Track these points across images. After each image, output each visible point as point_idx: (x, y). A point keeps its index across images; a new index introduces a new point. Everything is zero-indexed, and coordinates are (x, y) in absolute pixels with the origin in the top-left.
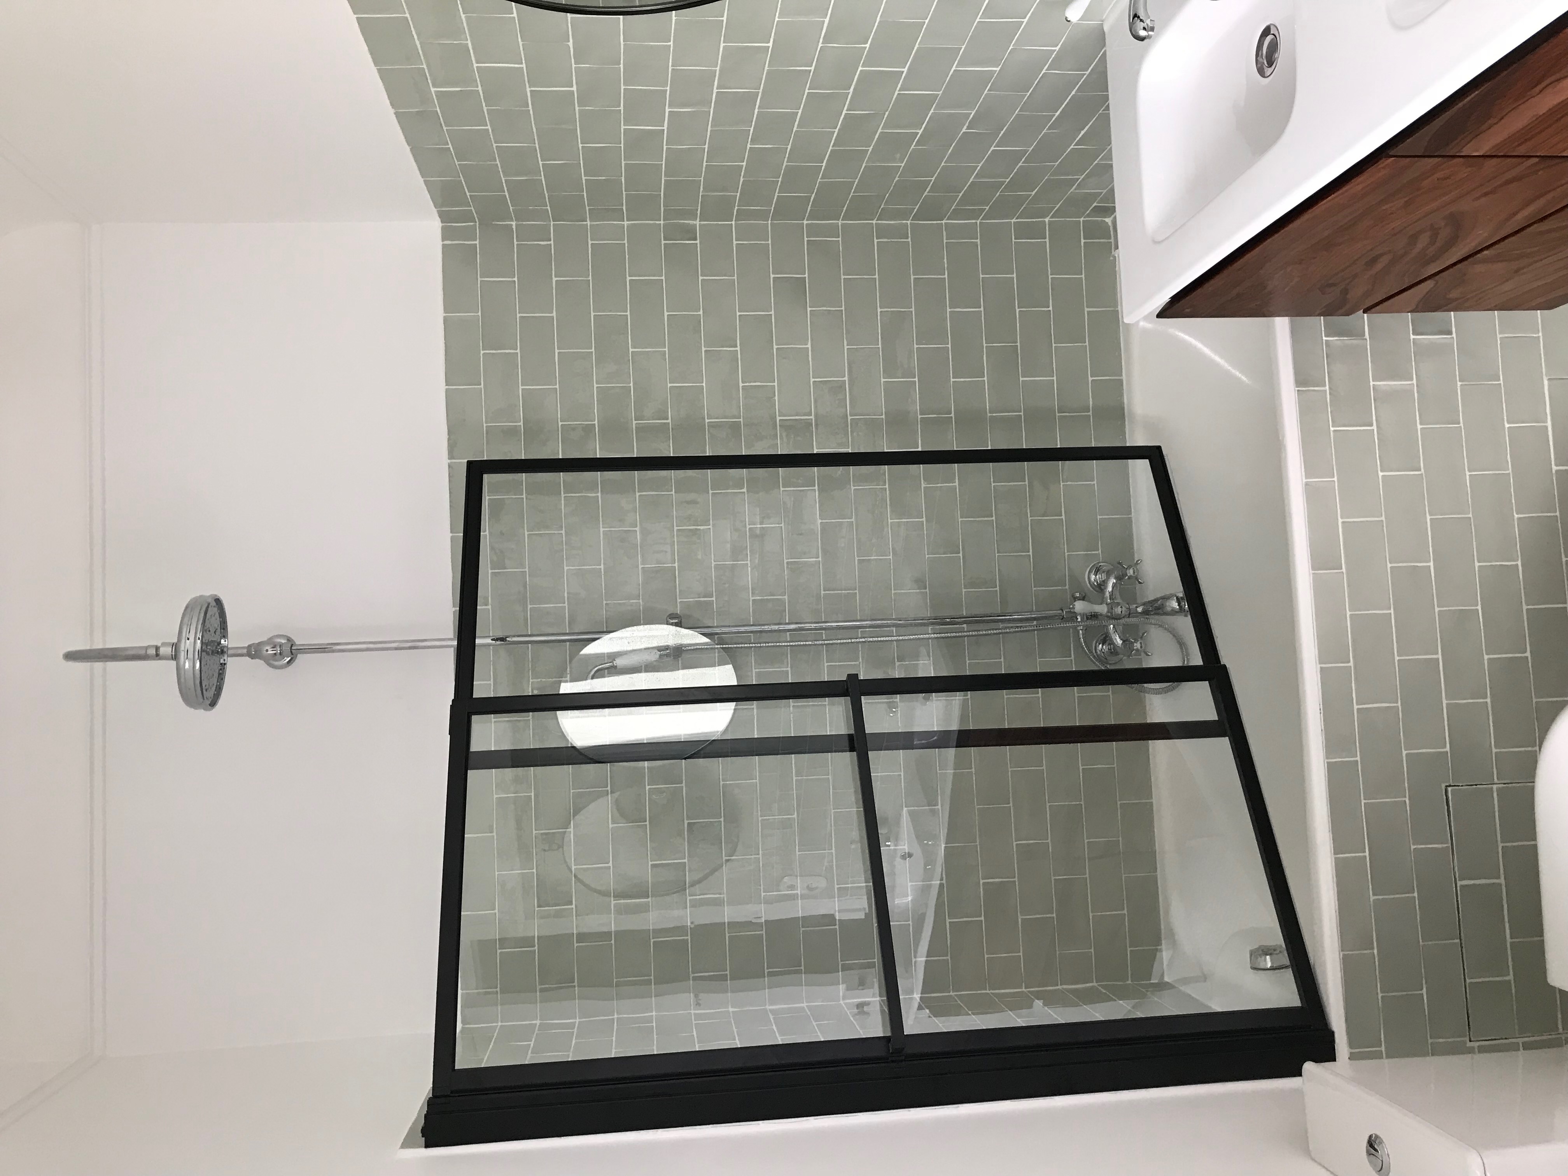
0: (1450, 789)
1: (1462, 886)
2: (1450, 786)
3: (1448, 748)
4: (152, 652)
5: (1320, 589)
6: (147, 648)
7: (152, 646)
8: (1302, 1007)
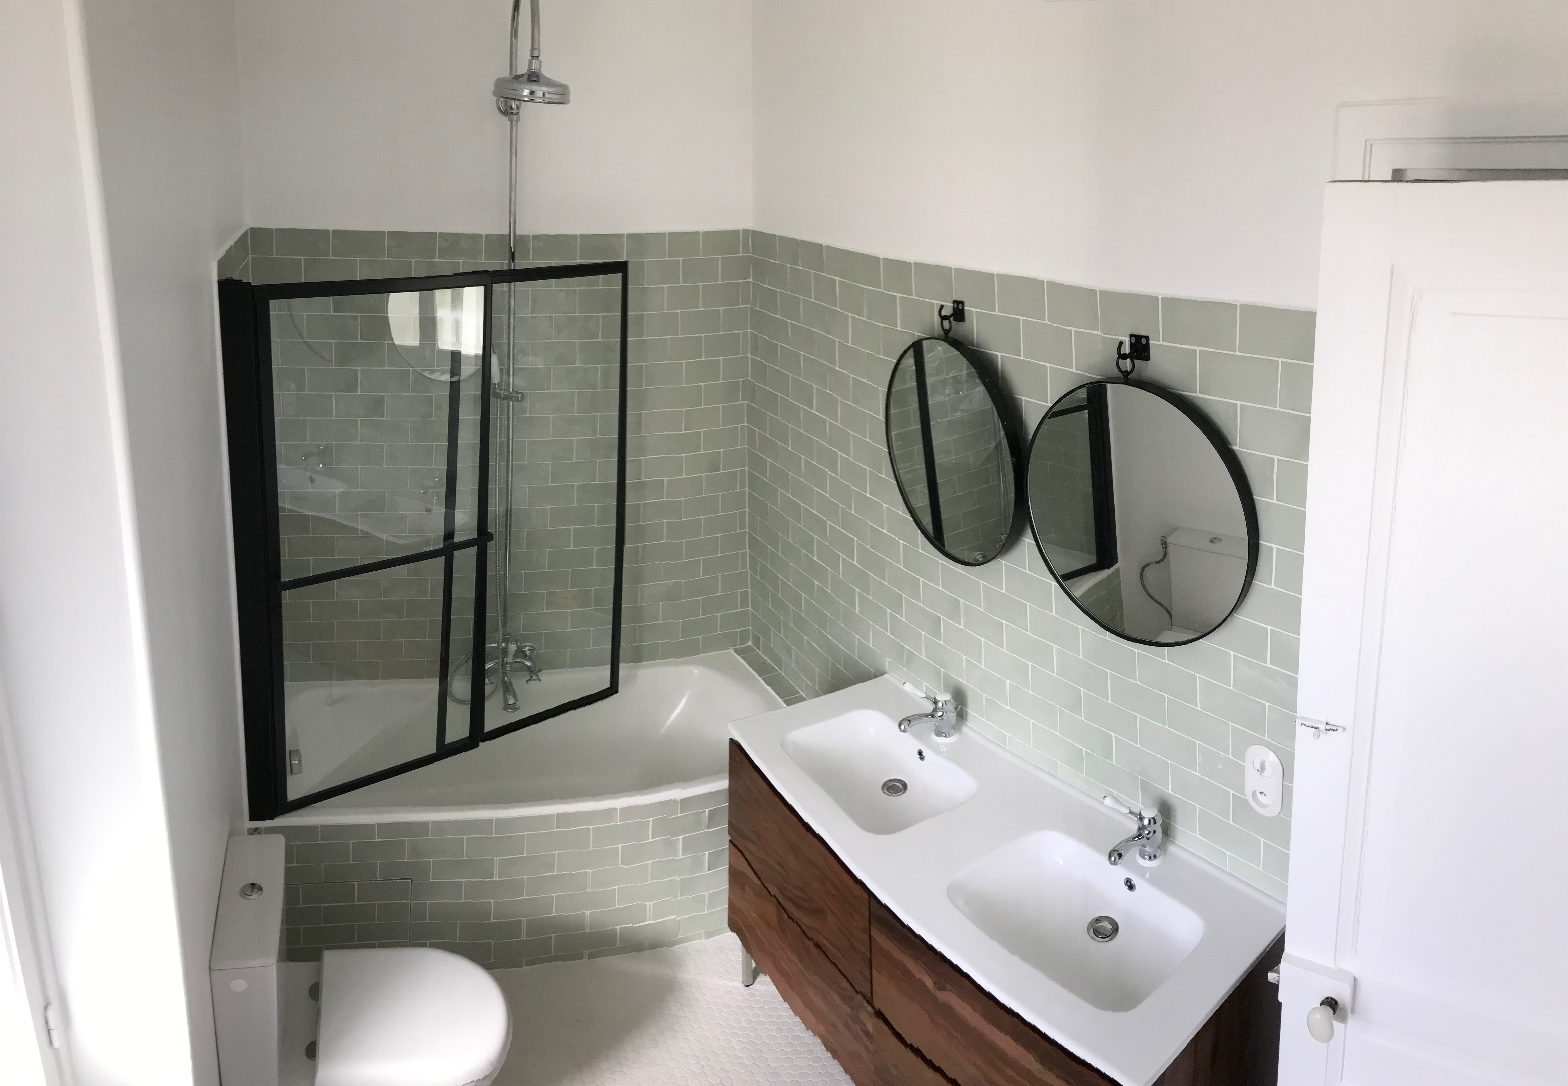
0: (410, 880)
1: (354, 884)
2: (412, 881)
3: (431, 880)
4: (536, 54)
5: (545, 819)
6: (539, 50)
7: (539, 54)
8: (287, 802)
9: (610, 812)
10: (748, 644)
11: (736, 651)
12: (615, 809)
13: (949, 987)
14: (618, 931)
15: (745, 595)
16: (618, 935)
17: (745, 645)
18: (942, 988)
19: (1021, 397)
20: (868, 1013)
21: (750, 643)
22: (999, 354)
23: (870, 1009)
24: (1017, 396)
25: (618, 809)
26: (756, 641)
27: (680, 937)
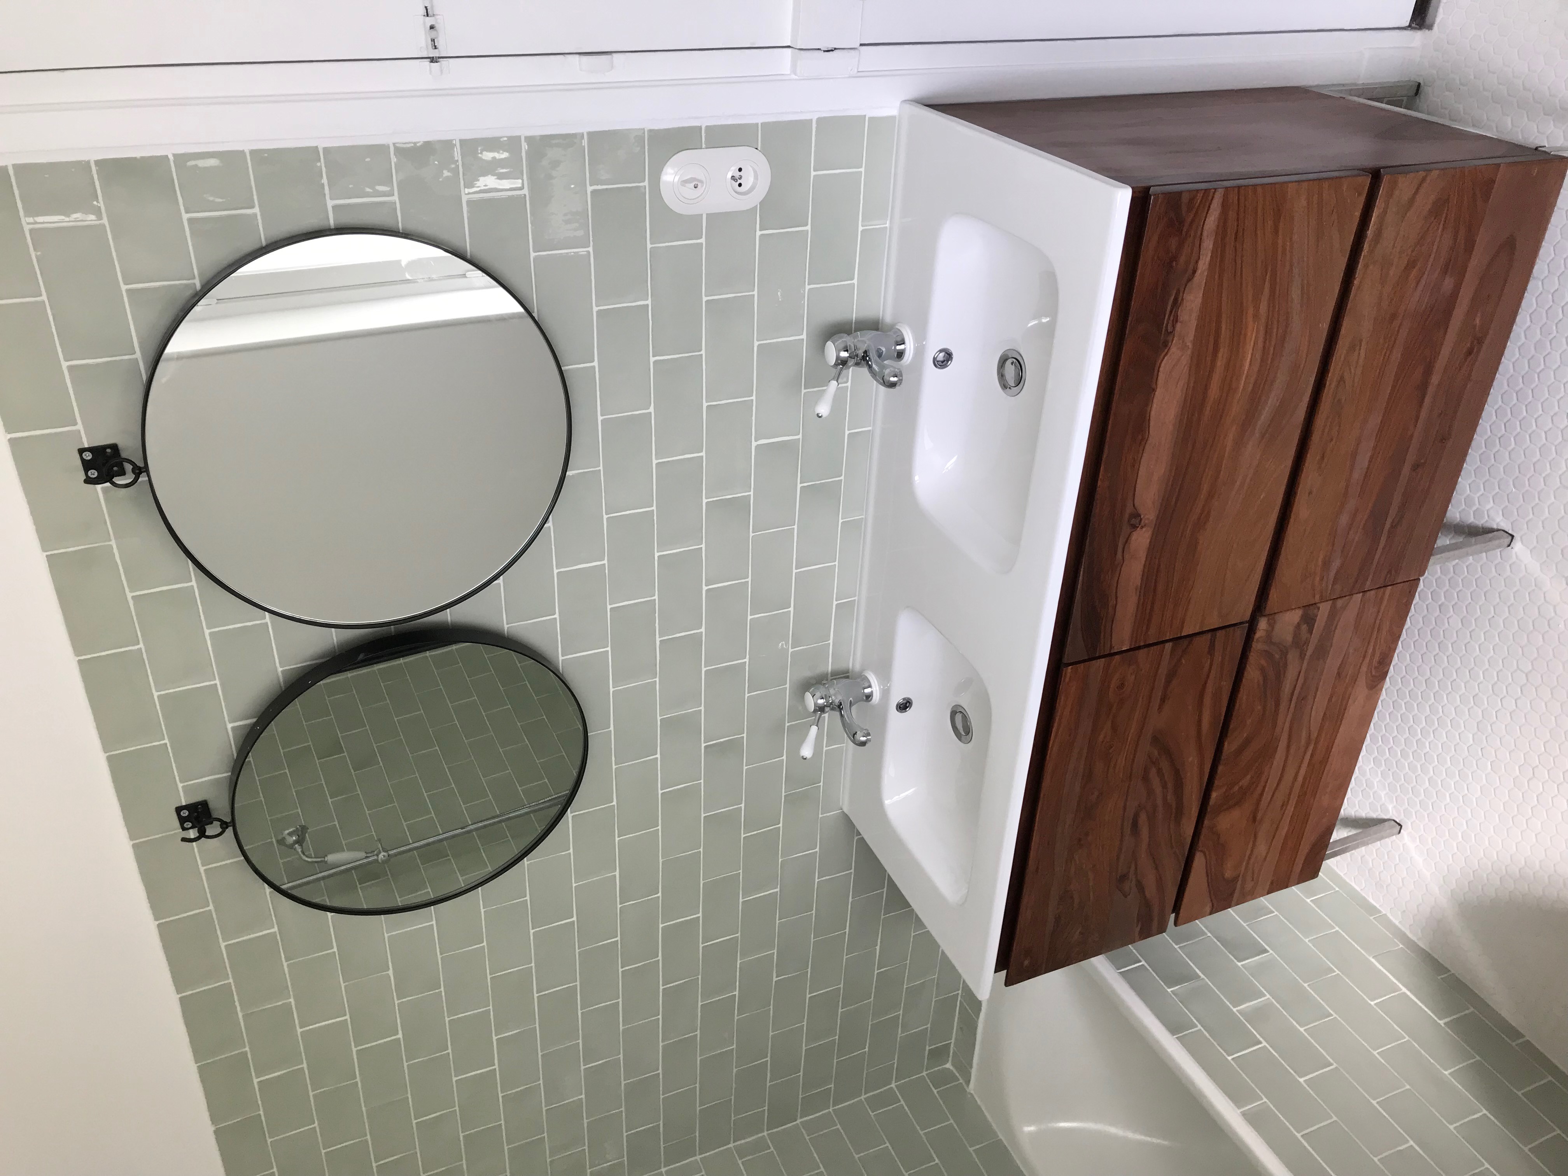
9: (1254, 1120)
10: (951, 1068)
11: (968, 1082)
12: (1244, 1114)
13: (1129, 510)
14: (1447, 1020)
15: (875, 1102)
16: (1455, 1017)
17: (955, 1071)
18: (1136, 517)
19: (280, 674)
20: (1272, 625)
21: (948, 1065)
22: (230, 726)
23: (1263, 624)
24: (281, 680)
25: (1241, 1110)
26: (939, 1054)
27: (1401, 946)
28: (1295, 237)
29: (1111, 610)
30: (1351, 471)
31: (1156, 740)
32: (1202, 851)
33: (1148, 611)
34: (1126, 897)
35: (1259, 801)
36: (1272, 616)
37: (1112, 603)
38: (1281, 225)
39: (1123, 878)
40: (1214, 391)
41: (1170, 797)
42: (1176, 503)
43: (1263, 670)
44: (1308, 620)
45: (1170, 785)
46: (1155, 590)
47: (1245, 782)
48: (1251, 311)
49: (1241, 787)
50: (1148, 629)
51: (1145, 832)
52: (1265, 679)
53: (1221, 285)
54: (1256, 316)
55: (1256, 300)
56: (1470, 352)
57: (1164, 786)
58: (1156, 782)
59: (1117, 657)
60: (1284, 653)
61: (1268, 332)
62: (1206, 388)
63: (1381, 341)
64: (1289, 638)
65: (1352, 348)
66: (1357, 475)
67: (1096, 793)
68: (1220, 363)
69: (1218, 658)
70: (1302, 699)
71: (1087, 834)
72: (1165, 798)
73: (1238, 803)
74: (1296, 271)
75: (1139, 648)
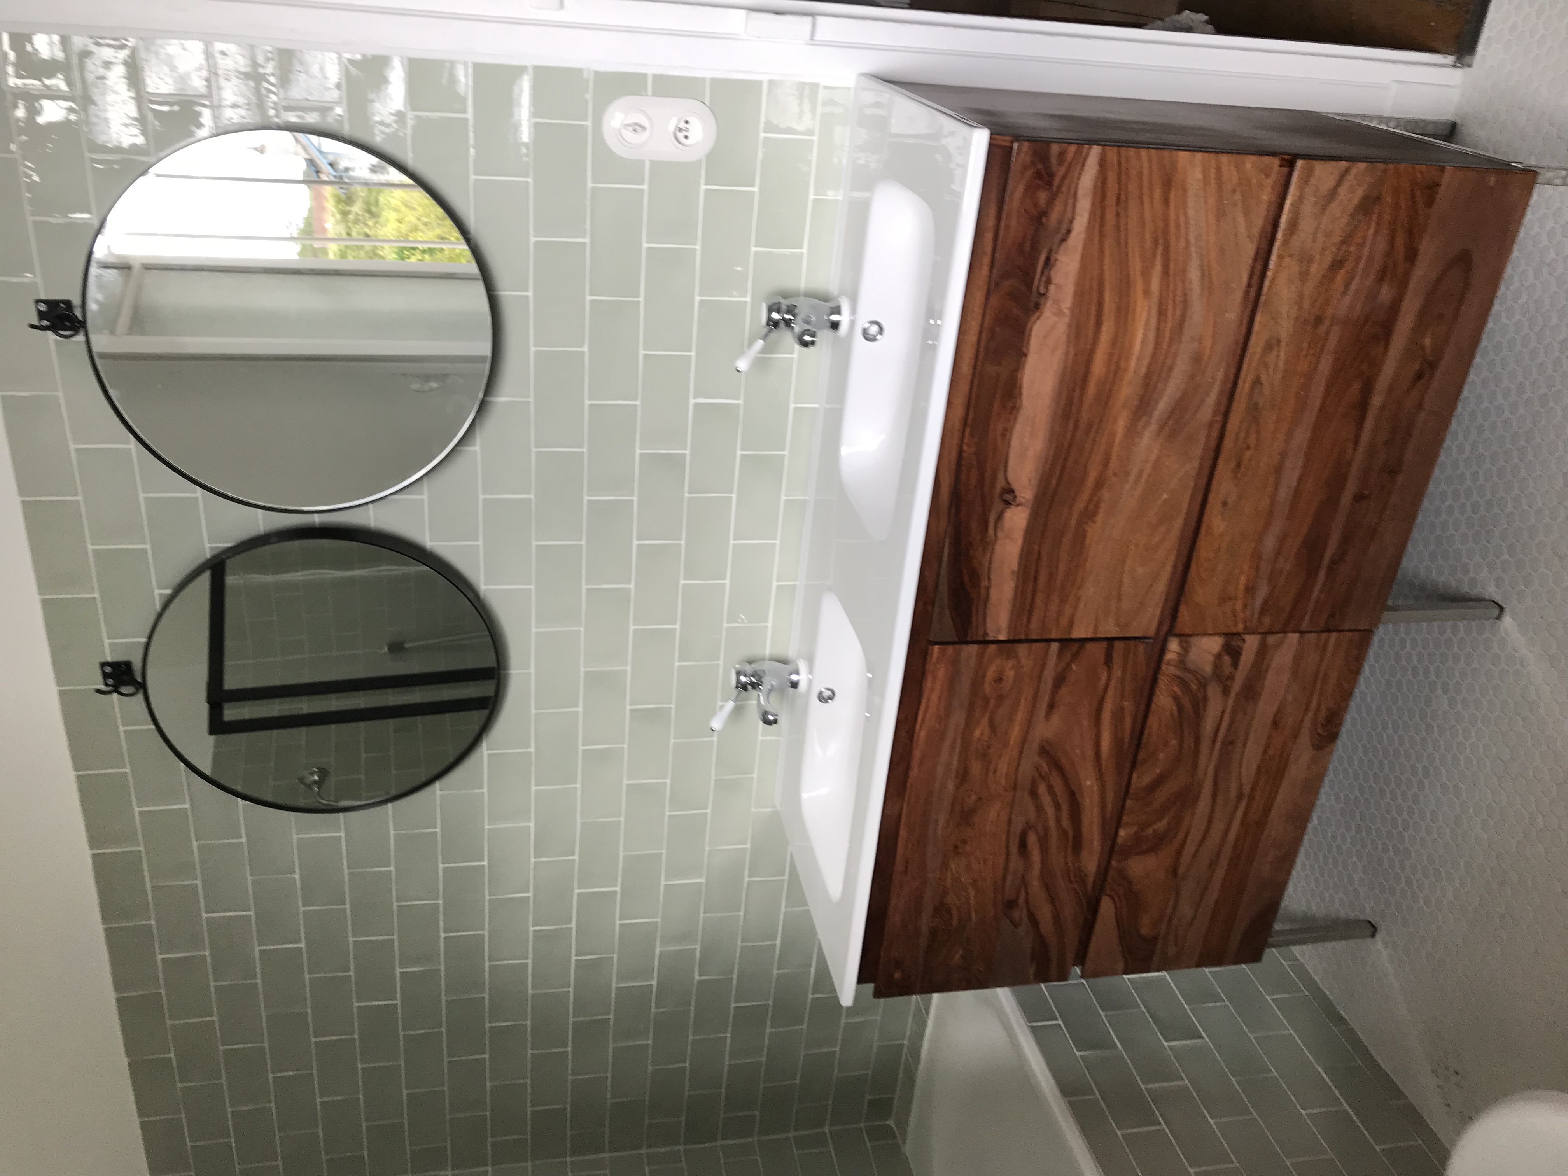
18: (1009, 493)
23: (1174, 645)
26: (885, 1107)
28: (1191, 212)
29: (983, 591)
30: (1276, 489)
31: (1045, 751)
32: (1110, 896)
33: (1028, 601)
34: (1015, 927)
35: (1179, 853)
36: (1184, 637)
37: (984, 583)
38: (1172, 196)
39: (1011, 904)
40: (1098, 368)
41: (1066, 823)
42: (1057, 485)
43: (1176, 698)
44: (1232, 651)
45: (1065, 807)
46: (1036, 579)
47: (1161, 825)
48: (1139, 286)
49: (1155, 831)
50: (1029, 621)
51: (1036, 856)
52: (1180, 708)
53: (1102, 251)
54: (1147, 292)
55: (1146, 273)
56: (1419, 376)
57: (1058, 807)
58: (1046, 800)
59: (993, 647)
60: (1203, 685)
61: (1162, 313)
62: (1089, 362)
63: (1305, 345)
64: (1208, 669)
65: (1269, 347)
66: (1284, 494)
67: (974, 797)
68: (1105, 336)
69: (1117, 673)
70: (1229, 743)
71: (964, 842)
72: (1058, 821)
73: (1154, 849)
74: (1193, 249)
75: (1020, 641)
